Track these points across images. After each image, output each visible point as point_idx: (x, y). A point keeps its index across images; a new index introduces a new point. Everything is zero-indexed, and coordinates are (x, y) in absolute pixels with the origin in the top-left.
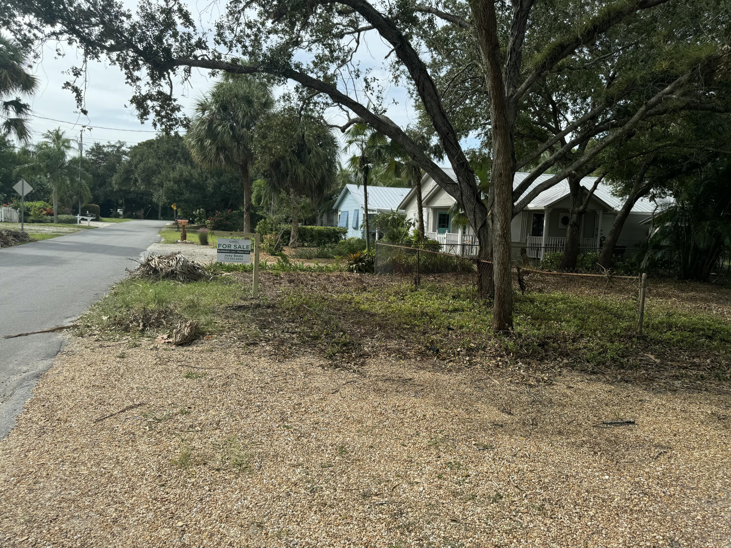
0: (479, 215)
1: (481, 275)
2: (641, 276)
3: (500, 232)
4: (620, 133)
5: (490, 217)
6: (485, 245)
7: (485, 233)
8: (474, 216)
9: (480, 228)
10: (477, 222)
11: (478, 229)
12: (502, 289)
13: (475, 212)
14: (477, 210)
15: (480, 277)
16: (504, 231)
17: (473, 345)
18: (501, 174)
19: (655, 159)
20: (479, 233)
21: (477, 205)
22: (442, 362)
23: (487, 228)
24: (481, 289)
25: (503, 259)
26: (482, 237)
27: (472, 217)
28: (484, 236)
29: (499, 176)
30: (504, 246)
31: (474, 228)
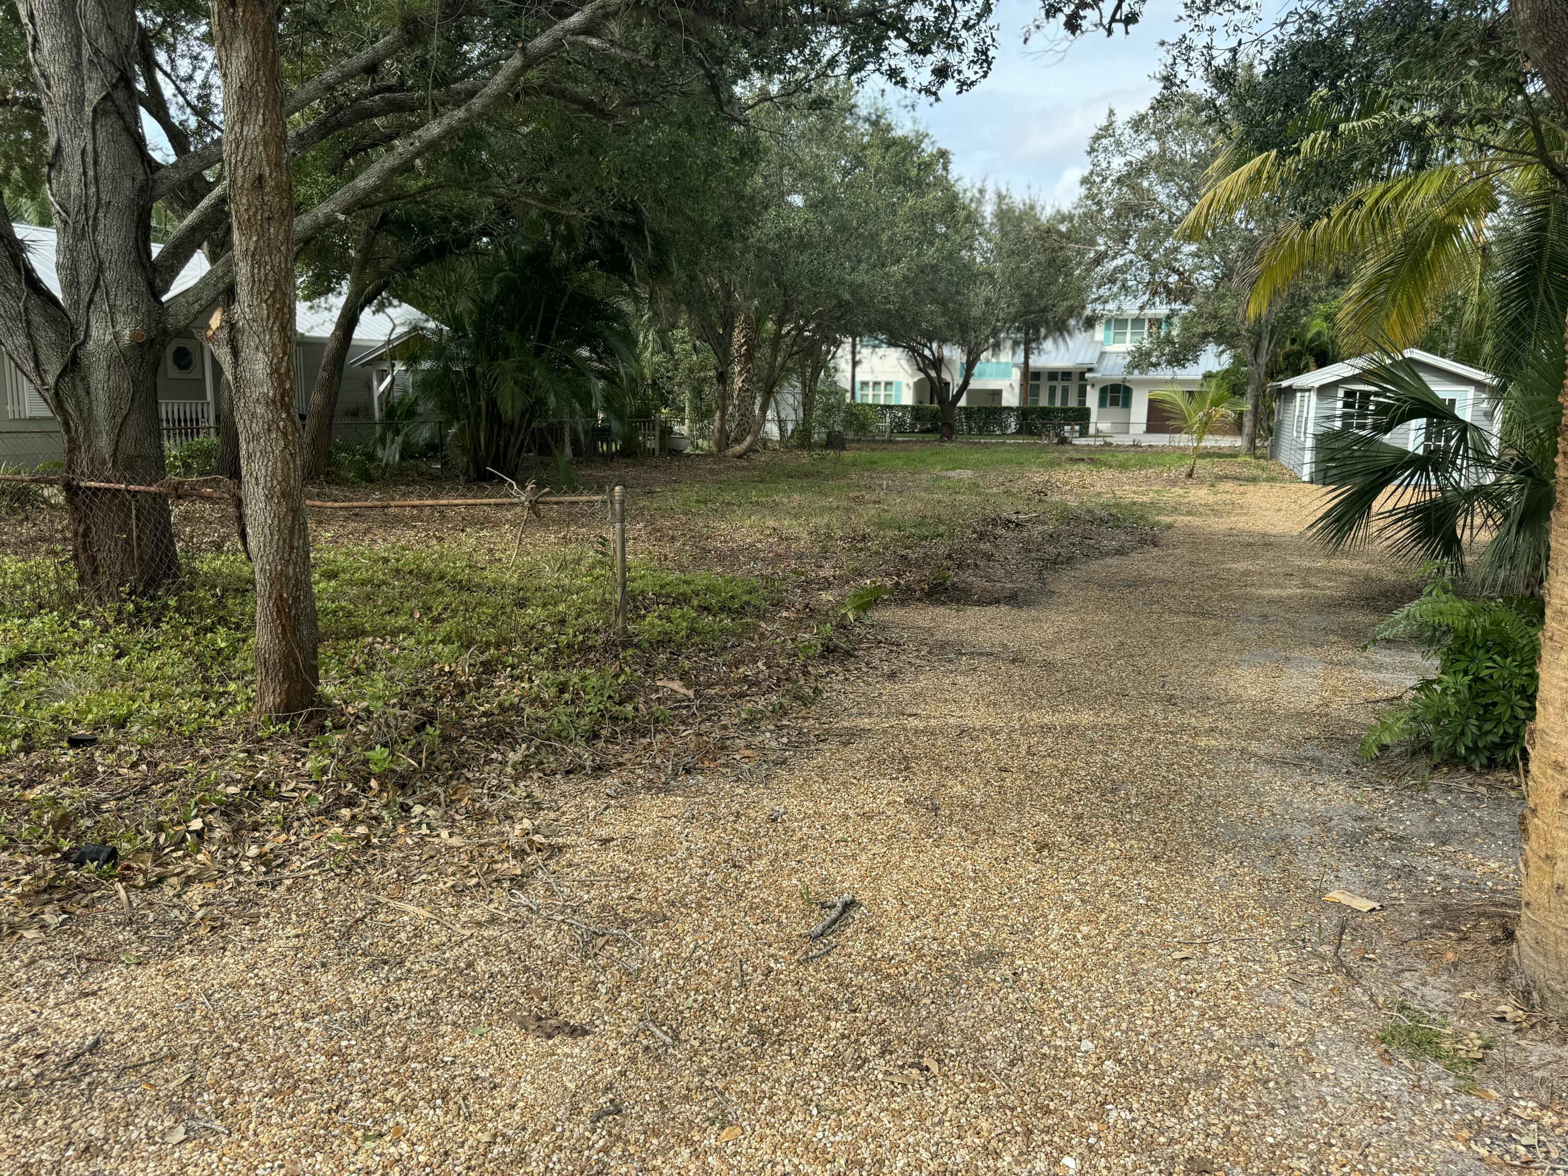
0: (46, 336)
1: (88, 529)
2: (612, 496)
4: (460, 121)
6: (87, 431)
7: (81, 392)
8: (30, 336)
9: (60, 376)
10: (42, 357)
11: (51, 380)
13: (28, 322)
14: (37, 319)
15: (86, 534)
17: (232, 790)
18: (260, 178)
19: (384, 220)
20: (57, 394)
21: (35, 301)
23: (83, 379)
24: (95, 572)
26: (70, 407)
27: (21, 340)
28: (78, 403)
29: (254, 188)
31: (33, 376)
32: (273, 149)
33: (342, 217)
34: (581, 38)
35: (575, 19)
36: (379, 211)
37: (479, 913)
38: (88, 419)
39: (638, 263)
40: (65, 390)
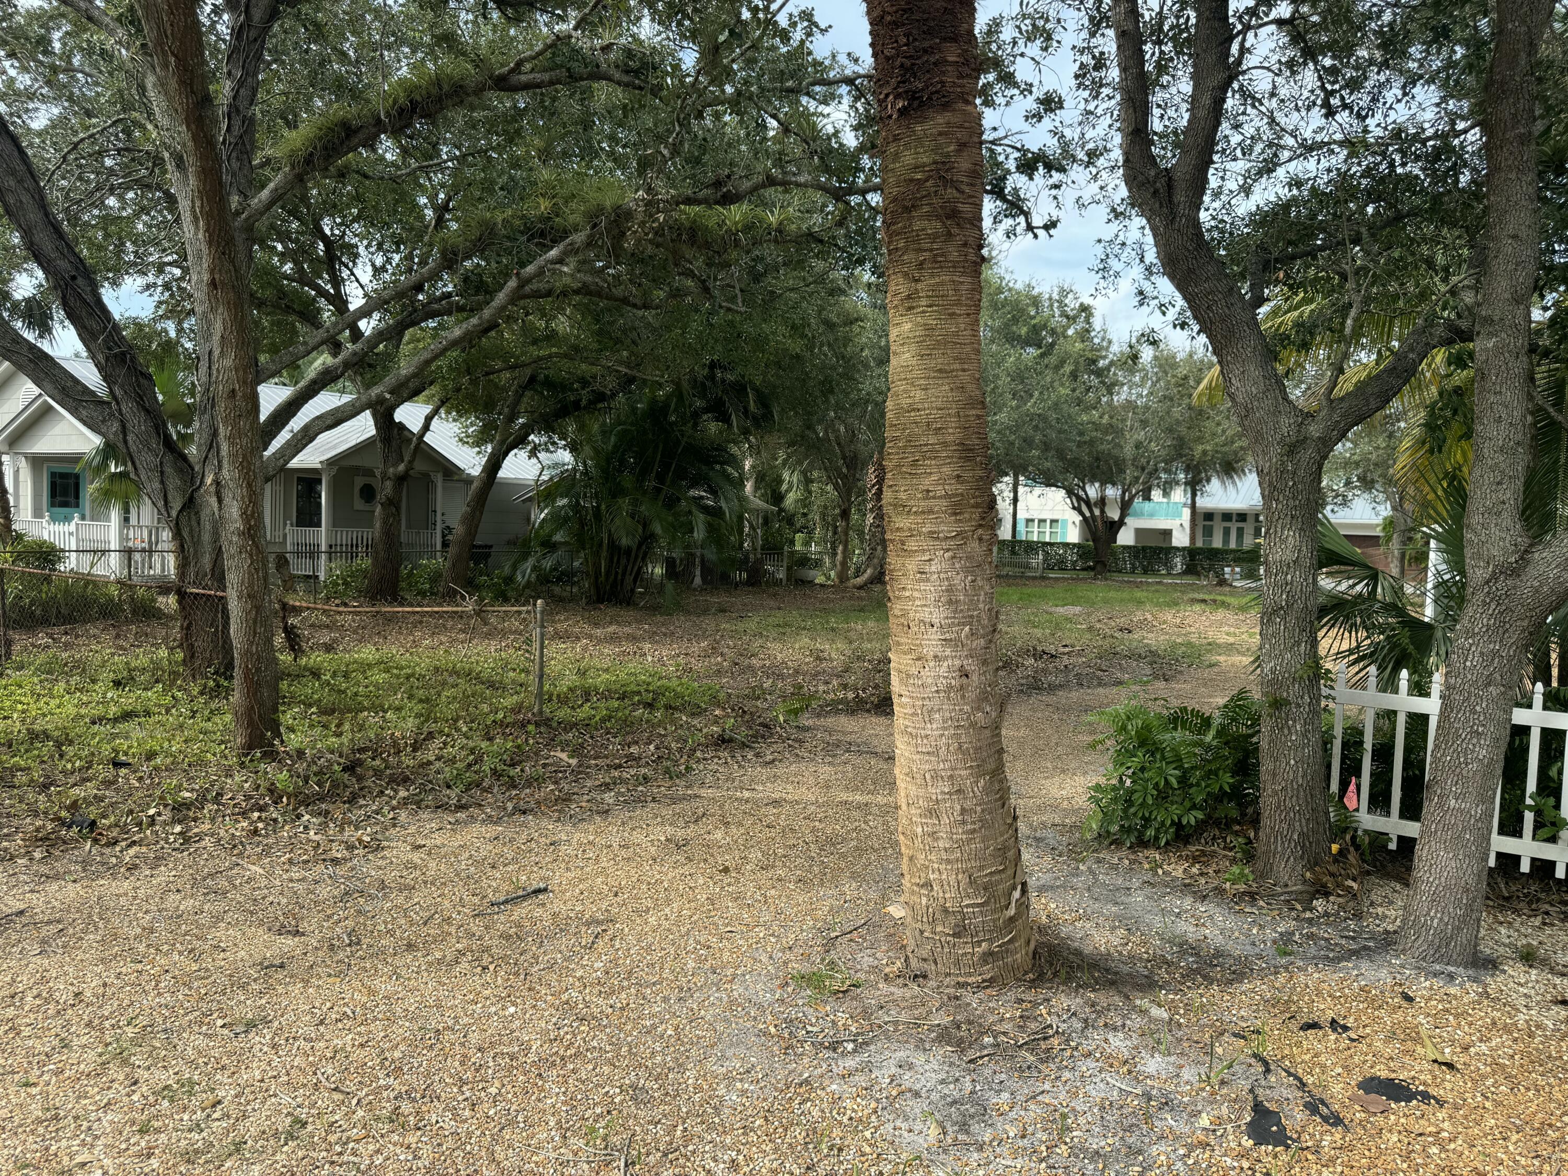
0: (174, 482)
1: (190, 625)
2: (535, 605)
3: (239, 525)
4: (474, 326)
5: (213, 489)
6: (196, 552)
7: (194, 523)
8: (162, 482)
9: (180, 511)
10: (170, 497)
11: (174, 513)
12: (252, 655)
13: (162, 473)
14: (168, 470)
15: (188, 627)
16: (248, 521)
17: (187, 795)
18: (233, 391)
20: (177, 524)
21: (169, 458)
22: (107, 851)
23: (197, 513)
24: (192, 656)
25: (251, 585)
26: (185, 534)
27: (157, 485)
28: (191, 530)
29: (229, 397)
30: (251, 555)
31: (163, 510)
32: (241, 373)
33: (388, 396)
34: (558, 266)
35: (553, 253)
36: (528, 372)
37: (296, 876)
38: (197, 543)
39: (737, 415)
40: (183, 520)
